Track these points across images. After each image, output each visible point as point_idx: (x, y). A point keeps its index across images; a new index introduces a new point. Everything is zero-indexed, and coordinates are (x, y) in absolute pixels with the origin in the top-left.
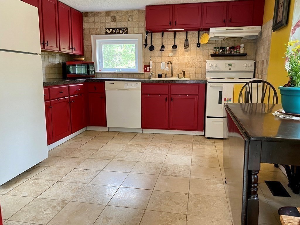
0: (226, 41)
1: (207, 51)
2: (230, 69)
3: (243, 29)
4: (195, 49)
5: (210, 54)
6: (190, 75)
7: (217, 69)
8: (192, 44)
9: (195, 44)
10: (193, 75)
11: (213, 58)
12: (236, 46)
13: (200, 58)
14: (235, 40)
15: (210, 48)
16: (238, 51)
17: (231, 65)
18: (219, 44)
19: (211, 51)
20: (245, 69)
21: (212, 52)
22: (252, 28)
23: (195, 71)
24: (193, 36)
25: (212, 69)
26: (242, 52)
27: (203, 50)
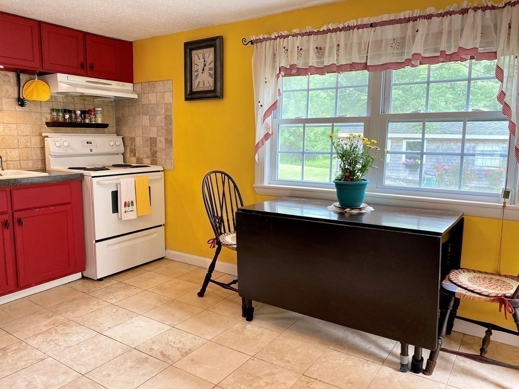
0: (71, 99)
1: (38, 114)
2: (91, 150)
3: (110, 85)
4: (12, 109)
5: (44, 121)
6: (7, 164)
7: (70, 152)
8: (4, 97)
9: (11, 98)
10: (15, 163)
11: (51, 129)
12: (87, 110)
13: (26, 129)
14: (84, 100)
15: (43, 109)
16: (93, 120)
17: (91, 143)
18: (59, 103)
19: (46, 115)
20: (112, 150)
21: (48, 117)
22: (122, 85)
23: (18, 154)
24: (4, 81)
25: (61, 151)
26: (99, 121)
27: (30, 112)
